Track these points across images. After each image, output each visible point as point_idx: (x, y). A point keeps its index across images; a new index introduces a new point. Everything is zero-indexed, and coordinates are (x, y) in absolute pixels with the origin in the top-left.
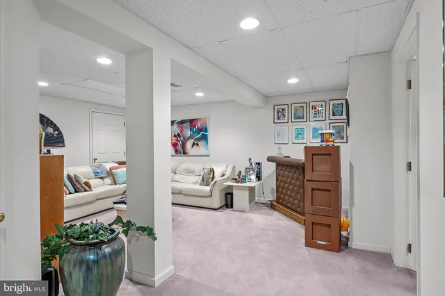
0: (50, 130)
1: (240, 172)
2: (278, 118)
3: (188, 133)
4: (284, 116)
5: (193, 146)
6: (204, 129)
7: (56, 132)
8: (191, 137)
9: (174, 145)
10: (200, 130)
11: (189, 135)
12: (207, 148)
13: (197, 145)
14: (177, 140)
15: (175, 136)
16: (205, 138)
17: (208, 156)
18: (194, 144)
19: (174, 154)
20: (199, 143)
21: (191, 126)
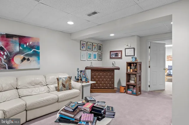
1: (76, 77)
2: (82, 48)
3: (16, 48)
4: (84, 47)
5: (22, 61)
6: (36, 47)
8: (20, 53)
10: (31, 47)
11: (18, 50)
12: (39, 63)
13: (28, 60)
16: (37, 54)
17: (39, 69)
18: (24, 59)
20: (30, 58)
21: (20, 42)
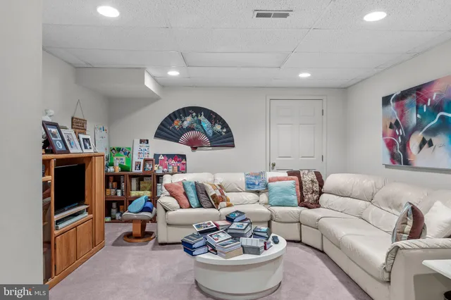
0: (218, 127)
3: (413, 118)
5: (421, 147)
7: (225, 130)
8: (418, 127)
9: (390, 145)
10: (437, 108)
11: (414, 121)
13: (430, 143)
14: (395, 135)
15: (391, 126)
18: (423, 142)
19: (388, 161)
20: (433, 139)
21: (418, 102)
